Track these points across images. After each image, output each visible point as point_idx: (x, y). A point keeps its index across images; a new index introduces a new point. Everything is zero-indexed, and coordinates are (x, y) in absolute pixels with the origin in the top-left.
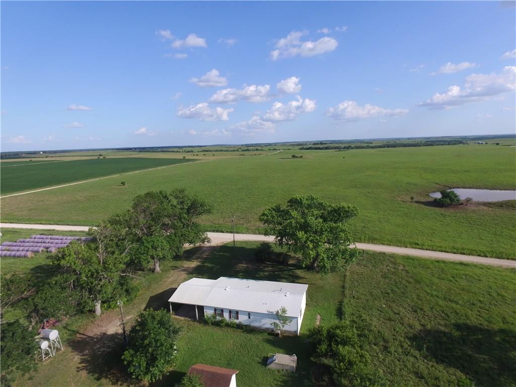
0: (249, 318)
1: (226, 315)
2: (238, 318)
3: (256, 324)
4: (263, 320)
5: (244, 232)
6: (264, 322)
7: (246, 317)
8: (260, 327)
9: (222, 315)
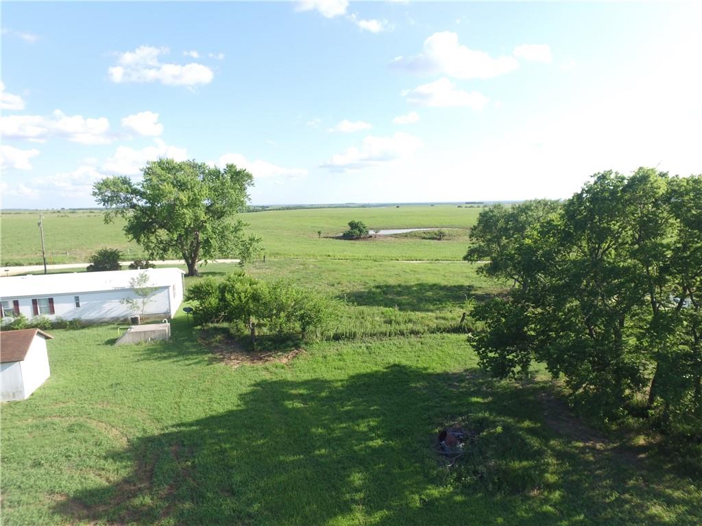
0: (78, 305)
1: (26, 311)
2: (52, 311)
3: (92, 314)
4: (104, 306)
5: (67, 262)
6: (108, 308)
7: (71, 306)
8: (101, 319)
9: (16, 311)
